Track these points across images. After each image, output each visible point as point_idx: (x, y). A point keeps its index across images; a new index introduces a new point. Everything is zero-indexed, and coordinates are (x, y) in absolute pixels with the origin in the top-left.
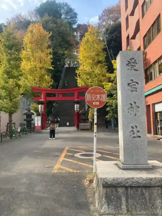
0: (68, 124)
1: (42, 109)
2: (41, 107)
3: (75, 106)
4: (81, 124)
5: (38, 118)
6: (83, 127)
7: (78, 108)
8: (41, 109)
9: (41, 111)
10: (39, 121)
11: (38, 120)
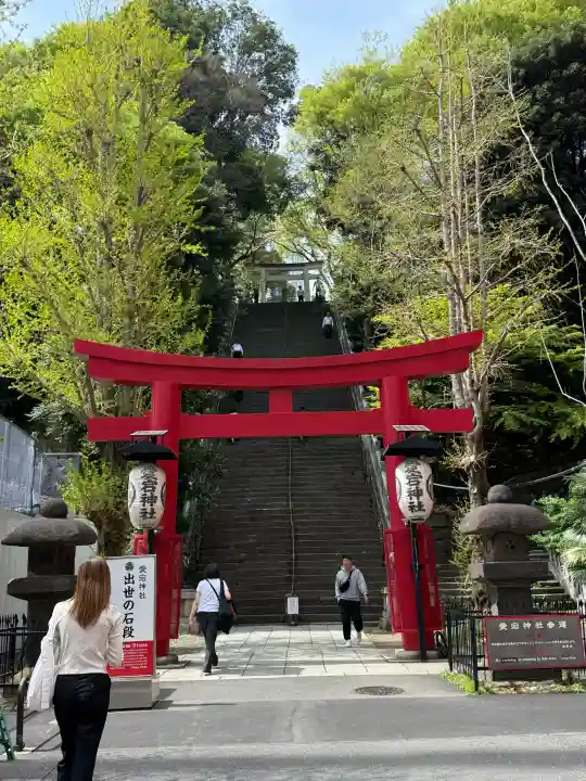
0: (293, 606)
1: (153, 500)
2: (149, 484)
3: (401, 474)
4: (503, 626)
5: (135, 572)
6: (532, 652)
7: (423, 486)
8: (144, 499)
9: (144, 513)
10: (135, 597)
11: (129, 592)
